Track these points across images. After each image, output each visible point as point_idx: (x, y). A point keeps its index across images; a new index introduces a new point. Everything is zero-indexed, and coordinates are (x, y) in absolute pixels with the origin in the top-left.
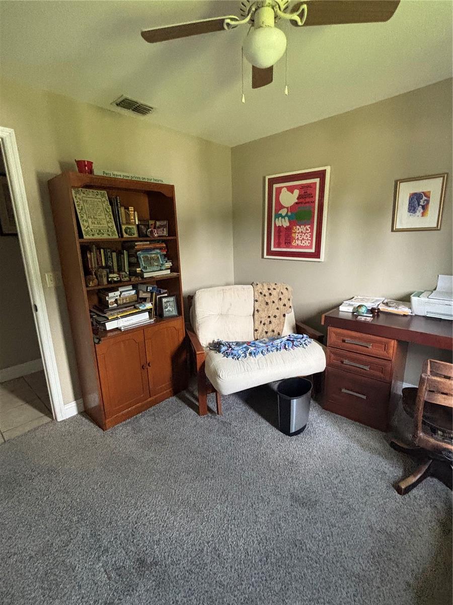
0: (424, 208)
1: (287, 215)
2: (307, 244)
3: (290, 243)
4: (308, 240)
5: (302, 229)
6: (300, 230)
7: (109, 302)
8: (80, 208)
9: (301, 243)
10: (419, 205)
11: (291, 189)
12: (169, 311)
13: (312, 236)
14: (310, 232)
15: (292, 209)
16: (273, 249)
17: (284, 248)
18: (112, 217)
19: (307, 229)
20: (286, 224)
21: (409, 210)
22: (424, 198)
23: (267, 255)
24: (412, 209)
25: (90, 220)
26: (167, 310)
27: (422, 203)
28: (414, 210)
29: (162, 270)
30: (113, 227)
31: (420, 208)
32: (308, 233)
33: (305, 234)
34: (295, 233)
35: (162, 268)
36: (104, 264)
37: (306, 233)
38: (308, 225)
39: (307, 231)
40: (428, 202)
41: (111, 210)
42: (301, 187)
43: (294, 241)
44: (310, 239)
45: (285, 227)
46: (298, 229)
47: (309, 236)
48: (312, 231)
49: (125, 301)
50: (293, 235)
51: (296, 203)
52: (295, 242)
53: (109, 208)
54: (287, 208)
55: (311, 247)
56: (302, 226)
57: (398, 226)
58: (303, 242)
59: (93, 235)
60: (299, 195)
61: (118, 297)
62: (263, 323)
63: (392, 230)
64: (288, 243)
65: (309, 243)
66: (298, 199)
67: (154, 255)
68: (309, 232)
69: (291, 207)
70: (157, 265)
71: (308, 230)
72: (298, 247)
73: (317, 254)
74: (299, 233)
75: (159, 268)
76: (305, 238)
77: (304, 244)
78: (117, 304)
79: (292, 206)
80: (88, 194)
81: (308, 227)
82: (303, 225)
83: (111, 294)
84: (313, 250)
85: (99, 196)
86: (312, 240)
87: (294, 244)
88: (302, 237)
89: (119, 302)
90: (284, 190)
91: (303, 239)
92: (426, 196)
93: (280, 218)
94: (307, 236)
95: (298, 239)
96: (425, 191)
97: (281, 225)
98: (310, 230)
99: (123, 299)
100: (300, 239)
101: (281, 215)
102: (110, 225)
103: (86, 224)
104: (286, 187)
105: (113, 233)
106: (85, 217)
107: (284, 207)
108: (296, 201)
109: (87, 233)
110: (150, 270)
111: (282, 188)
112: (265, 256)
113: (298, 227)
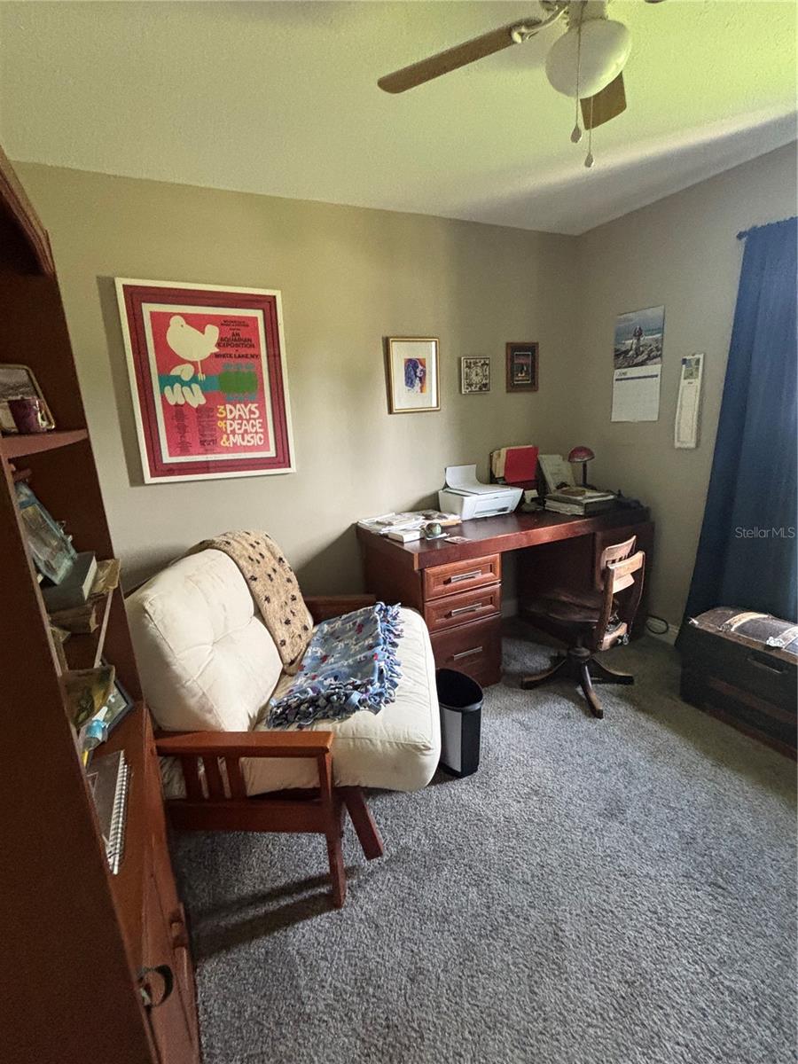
0: (422, 380)
1: (194, 379)
2: (257, 441)
3: (215, 441)
4: (256, 433)
5: (240, 410)
6: (236, 413)
9: (243, 440)
10: (416, 376)
11: (198, 323)
13: (264, 426)
14: (259, 418)
15: (206, 365)
16: (167, 459)
17: (199, 454)
19: (251, 412)
20: (197, 399)
21: (407, 384)
22: (420, 367)
23: (152, 476)
24: (410, 382)
27: (418, 374)
28: (411, 383)
31: (417, 381)
32: (255, 419)
33: (248, 421)
34: (225, 418)
37: (250, 419)
38: (252, 403)
39: (252, 416)
40: (424, 371)
42: (223, 323)
43: (225, 436)
44: (261, 430)
45: (195, 406)
46: (231, 412)
47: (258, 425)
48: (263, 416)
50: (221, 424)
51: (217, 355)
52: (228, 439)
54: (194, 364)
55: (265, 447)
56: (238, 406)
57: (397, 406)
58: (247, 437)
60: (221, 339)
63: (390, 411)
64: (209, 443)
65: (261, 439)
66: (218, 345)
68: (256, 416)
69: (201, 361)
71: (254, 413)
72: (236, 448)
73: (282, 459)
74: (233, 419)
76: (249, 428)
77: (248, 441)
79: (206, 360)
81: (253, 407)
82: (240, 403)
84: (272, 453)
86: (266, 433)
87: (224, 442)
88: (243, 427)
90: (176, 322)
91: (246, 431)
92: (422, 365)
93: (177, 386)
94: (253, 426)
95: (233, 432)
96: (420, 357)
97: (182, 402)
98: (257, 412)
100: (237, 431)
101: (178, 379)
104: (182, 315)
107: (183, 362)
108: (216, 350)
111: (171, 315)
112: (148, 479)
113: (229, 407)
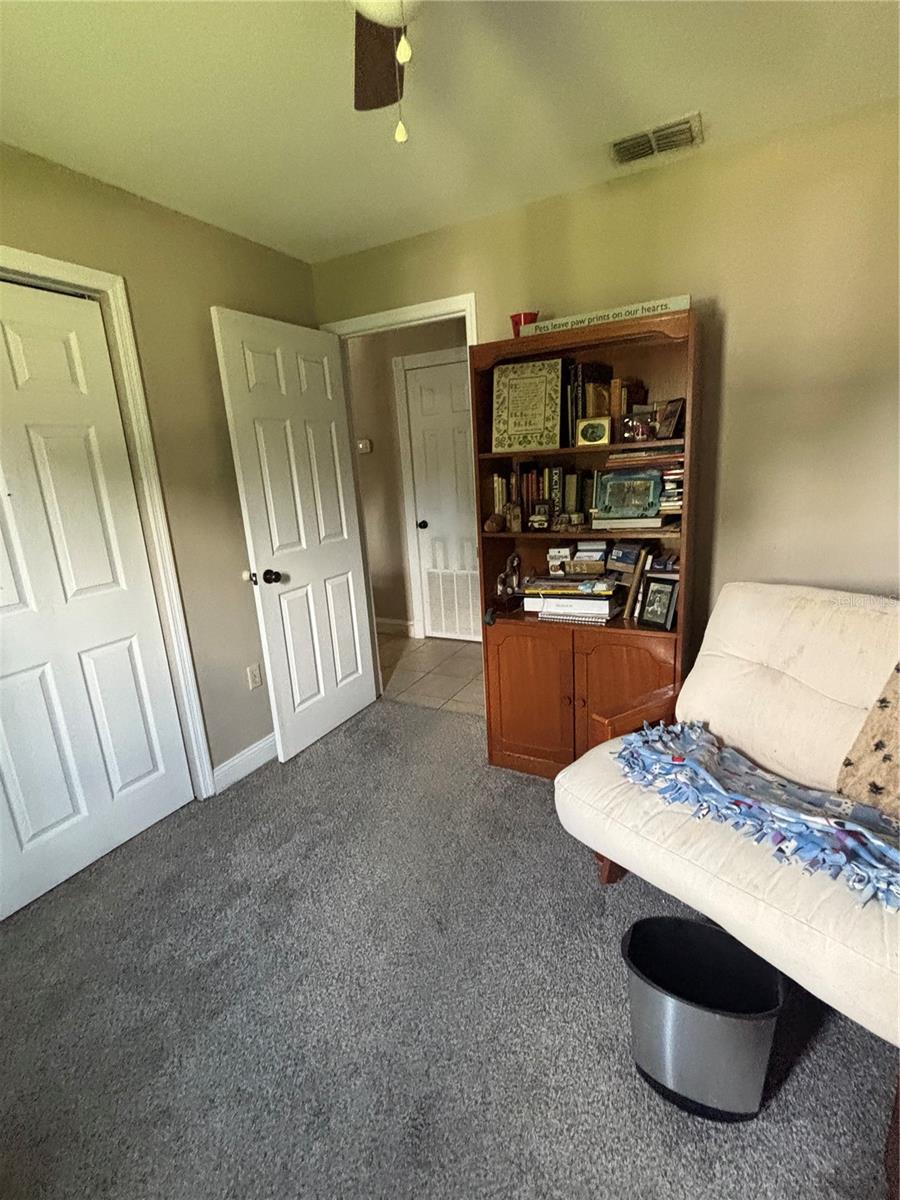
7: (551, 564)
8: (501, 400)
12: (654, 612)
18: (558, 410)
25: (512, 421)
26: (650, 609)
29: (646, 517)
30: (554, 427)
35: (646, 513)
36: (547, 496)
41: (559, 395)
49: (578, 570)
53: (556, 391)
59: (510, 446)
61: (569, 559)
62: (881, 754)
67: (639, 482)
70: (638, 506)
75: (640, 512)
78: (564, 570)
80: (523, 373)
83: (553, 552)
85: (544, 372)
89: (567, 568)
99: (575, 566)
102: (549, 424)
103: (502, 427)
105: (551, 439)
106: (505, 416)
109: (500, 443)
110: (617, 516)
